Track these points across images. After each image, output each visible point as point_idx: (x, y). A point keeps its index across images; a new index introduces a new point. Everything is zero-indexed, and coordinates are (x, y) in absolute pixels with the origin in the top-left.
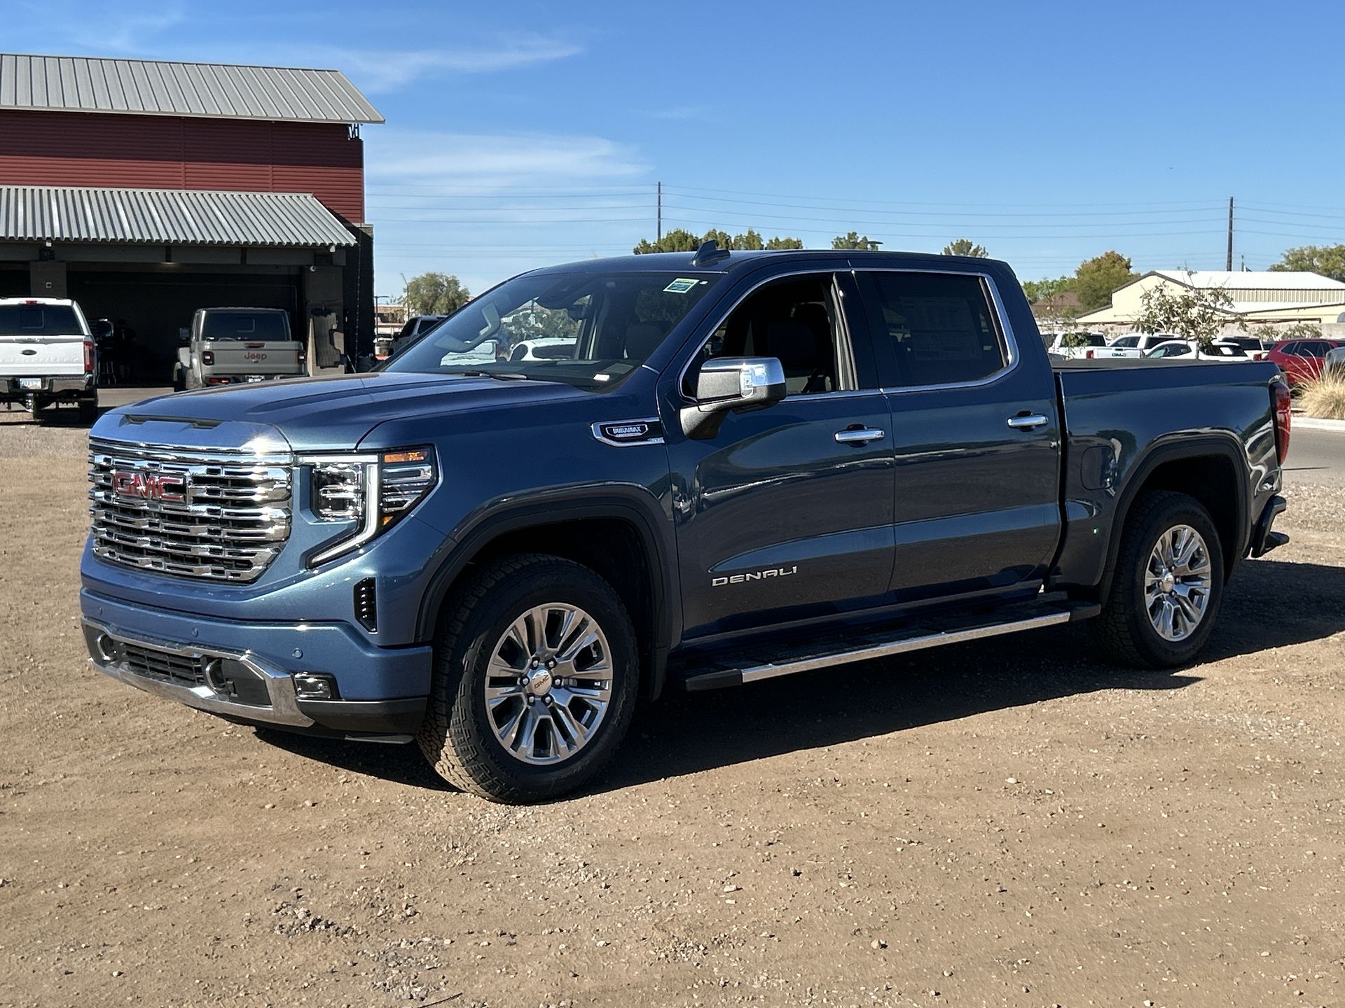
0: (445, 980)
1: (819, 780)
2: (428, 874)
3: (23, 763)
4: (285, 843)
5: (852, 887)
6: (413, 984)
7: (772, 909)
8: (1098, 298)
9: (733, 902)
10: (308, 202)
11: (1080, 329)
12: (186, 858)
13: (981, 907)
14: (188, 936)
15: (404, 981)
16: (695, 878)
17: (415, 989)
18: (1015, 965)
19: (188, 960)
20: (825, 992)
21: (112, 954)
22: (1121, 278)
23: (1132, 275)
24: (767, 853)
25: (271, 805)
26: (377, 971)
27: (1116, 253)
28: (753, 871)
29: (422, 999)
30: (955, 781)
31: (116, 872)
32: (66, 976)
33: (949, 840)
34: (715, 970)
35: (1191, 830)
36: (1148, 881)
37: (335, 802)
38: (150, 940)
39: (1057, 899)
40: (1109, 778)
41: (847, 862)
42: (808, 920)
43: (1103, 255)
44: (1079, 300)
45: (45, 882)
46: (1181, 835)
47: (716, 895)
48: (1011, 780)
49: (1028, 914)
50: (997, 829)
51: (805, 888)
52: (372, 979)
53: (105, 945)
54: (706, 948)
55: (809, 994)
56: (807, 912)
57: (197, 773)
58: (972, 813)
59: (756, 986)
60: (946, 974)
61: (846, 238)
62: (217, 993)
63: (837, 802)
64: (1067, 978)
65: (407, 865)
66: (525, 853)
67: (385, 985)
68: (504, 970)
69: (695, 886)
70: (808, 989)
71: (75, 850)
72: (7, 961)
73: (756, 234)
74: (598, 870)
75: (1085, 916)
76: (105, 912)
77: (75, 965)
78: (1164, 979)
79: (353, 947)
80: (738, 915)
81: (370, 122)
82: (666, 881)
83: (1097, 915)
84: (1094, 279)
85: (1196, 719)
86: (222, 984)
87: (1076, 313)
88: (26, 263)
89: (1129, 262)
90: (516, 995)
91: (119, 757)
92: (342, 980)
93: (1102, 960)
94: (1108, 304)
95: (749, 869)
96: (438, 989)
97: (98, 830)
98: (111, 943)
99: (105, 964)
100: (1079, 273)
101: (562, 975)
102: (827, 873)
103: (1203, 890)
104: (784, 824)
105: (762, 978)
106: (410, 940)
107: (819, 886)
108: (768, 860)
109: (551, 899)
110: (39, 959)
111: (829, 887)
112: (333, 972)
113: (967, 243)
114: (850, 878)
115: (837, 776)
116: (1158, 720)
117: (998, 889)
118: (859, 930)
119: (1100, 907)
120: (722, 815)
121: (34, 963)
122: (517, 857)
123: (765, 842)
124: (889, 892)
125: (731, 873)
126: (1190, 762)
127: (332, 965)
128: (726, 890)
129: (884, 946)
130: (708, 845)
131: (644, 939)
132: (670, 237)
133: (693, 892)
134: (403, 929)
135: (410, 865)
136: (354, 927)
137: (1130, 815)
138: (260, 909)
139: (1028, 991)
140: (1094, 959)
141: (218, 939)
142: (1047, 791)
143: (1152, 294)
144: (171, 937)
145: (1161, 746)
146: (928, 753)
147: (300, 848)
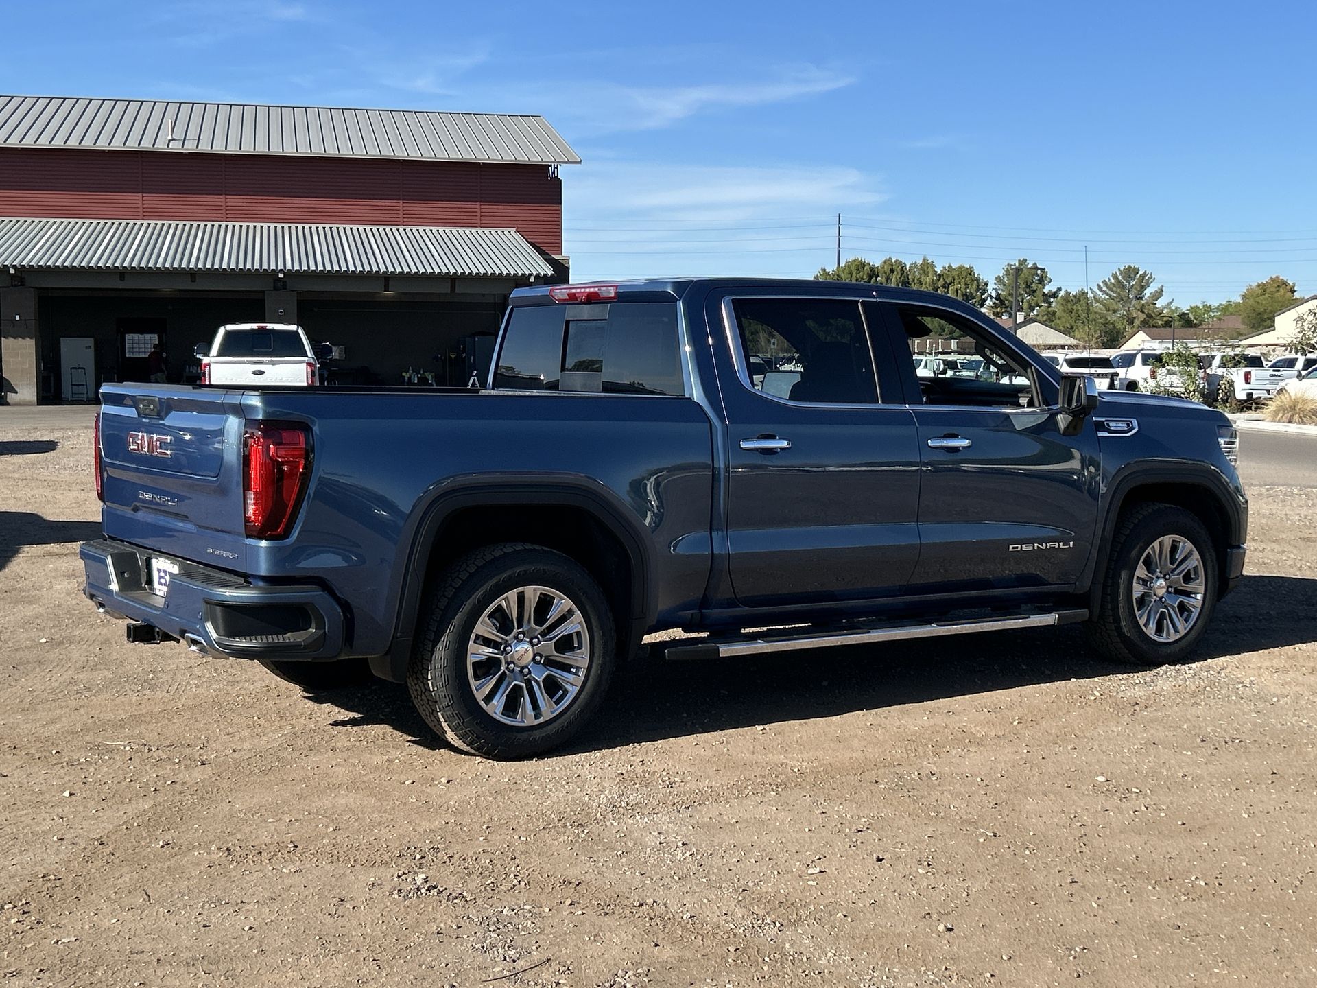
0: (537, 945)
1: (916, 773)
2: (540, 848)
3: (200, 738)
4: (417, 816)
5: (929, 874)
6: (509, 947)
7: (850, 891)
8: (1262, 320)
9: (815, 883)
10: (511, 237)
11: (1238, 351)
12: (327, 827)
13: (1050, 897)
14: (317, 897)
15: (500, 944)
16: (783, 860)
17: (509, 952)
18: (1073, 952)
19: (312, 919)
20: (887, 970)
21: (247, 911)
22: (1284, 302)
23: (1296, 299)
24: (854, 840)
25: (411, 781)
26: (478, 934)
27: (1281, 278)
28: (838, 856)
29: (514, 961)
30: (1047, 777)
31: (264, 837)
32: (203, 929)
33: (1031, 833)
34: (787, 945)
35: (1269, 829)
36: (1217, 878)
37: (468, 780)
38: (283, 900)
39: (1125, 892)
40: (1197, 778)
41: (930, 850)
42: (882, 902)
43: (1268, 279)
44: (1244, 323)
45: (200, 845)
46: (1258, 835)
47: (800, 877)
48: (1101, 779)
49: (1094, 905)
50: (1079, 824)
51: (885, 873)
52: (472, 942)
53: (242, 902)
54: (782, 925)
55: (870, 971)
56: (882, 895)
57: (350, 751)
58: (1057, 808)
59: (824, 961)
60: (1005, 958)
61: (1017, 265)
62: (332, 949)
63: (929, 794)
64: (1121, 966)
65: (522, 838)
66: (630, 832)
67: (483, 947)
68: (592, 938)
69: (782, 867)
70: (871, 967)
71: (232, 816)
72: (155, 914)
73: (930, 261)
74: (694, 850)
75: (1150, 908)
76: (248, 873)
77: (214, 920)
78: (1216, 970)
79: (460, 912)
80: (818, 895)
81: (568, 162)
82: (756, 862)
83: (1161, 908)
84: (1258, 303)
85: (1293, 725)
86: (339, 941)
87: (1240, 335)
88: (263, 292)
89: (1294, 287)
90: (599, 961)
91: (285, 735)
92: (445, 941)
93: (1159, 950)
94: (1272, 327)
95: (836, 854)
96: (530, 953)
97: (255, 799)
98: (248, 901)
99: (240, 919)
100: (1244, 297)
101: (645, 945)
102: (908, 860)
103: (1270, 887)
104: (876, 813)
105: (829, 954)
106: (513, 907)
107: (900, 872)
108: (854, 846)
109: (647, 875)
110: (183, 913)
111: (908, 873)
112: (438, 933)
113: (1135, 268)
114: (929, 865)
115: (934, 770)
116: (1255, 724)
117: (1069, 880)
118: (929, 914)
119: (1166, 900)
120: (819, 803)
121: (177, 917)
122: (623, 835)
123: (854, 829)
124: (964, 880)
125: (817, 857)
126: (1280, 765)
127: (438, 927)
128: (810, 872)
129: (950, 930)
130: (801, 830)
131: (725, 914)
132: (848, 265)
133: (779, 873)
134: (508, 897)
135: (525, 839)
136: (465, 894)
137: (1211, 815)
138: (384, 875)
139: (1079, 976)
140: (1151, 949)
141: (342, 900)
142: (1134, 790)
143: (1305, 317)
144: (301, 897)
145: (1253, 750)
146: (1025, 751)
147: (429, 821)
